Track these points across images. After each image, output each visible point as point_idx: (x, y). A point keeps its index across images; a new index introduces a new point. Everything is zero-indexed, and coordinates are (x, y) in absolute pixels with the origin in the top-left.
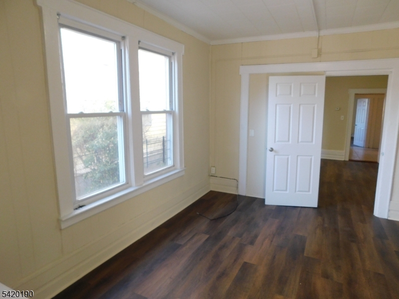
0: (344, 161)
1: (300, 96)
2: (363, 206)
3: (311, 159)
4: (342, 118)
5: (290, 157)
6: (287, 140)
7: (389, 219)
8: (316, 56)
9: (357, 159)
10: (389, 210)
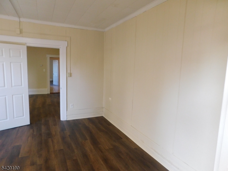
0: (48, 94)
1: (10, 57)
2: (55, 117)
3: (22, 96)
4: (44, 70)
5: (7, 97)
6: (4, 86)
7: (67, 120)
8: (19, 33)
9: (55, 92)
10: (67, 116)
